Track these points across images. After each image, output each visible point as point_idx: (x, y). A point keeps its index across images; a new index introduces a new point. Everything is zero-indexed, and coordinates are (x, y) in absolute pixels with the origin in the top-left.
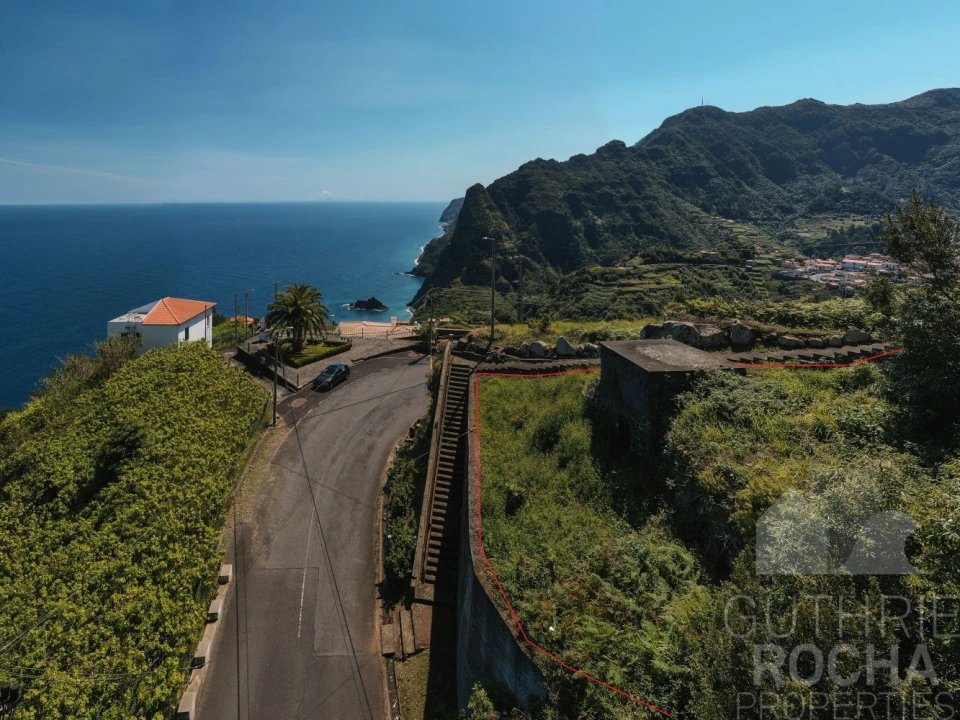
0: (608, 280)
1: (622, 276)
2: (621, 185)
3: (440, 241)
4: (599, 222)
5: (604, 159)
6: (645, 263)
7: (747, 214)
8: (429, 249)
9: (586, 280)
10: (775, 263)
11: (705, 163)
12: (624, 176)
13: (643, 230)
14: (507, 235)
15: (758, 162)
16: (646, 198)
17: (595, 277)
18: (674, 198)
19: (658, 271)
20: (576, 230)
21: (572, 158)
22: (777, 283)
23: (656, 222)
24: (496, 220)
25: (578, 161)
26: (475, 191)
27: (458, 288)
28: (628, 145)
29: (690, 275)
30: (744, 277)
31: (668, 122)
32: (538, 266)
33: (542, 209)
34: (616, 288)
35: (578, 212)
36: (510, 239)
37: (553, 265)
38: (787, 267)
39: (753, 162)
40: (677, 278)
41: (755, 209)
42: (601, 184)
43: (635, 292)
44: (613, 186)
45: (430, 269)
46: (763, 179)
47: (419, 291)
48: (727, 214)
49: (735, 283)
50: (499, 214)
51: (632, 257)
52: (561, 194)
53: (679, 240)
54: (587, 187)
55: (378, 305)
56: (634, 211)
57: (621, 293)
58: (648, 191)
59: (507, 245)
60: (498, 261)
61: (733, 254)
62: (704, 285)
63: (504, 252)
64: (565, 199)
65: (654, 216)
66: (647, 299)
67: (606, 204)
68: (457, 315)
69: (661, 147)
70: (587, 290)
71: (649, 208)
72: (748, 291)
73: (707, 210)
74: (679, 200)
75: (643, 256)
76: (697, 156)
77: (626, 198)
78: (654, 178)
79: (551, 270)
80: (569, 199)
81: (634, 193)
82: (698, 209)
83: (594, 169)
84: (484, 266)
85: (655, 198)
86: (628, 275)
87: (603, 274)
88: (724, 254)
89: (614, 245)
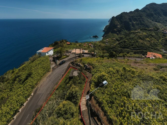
0: (134, 33)
1: (136, 33)
2: (138, 16)
3: (108, 26)
4: (134, 23)
5: (135, 12)
6: (141, 30)
7: (160, 21)
8: (106, 27)
9: (131, 33)
10: (163, 31)
11: (153, 13)
12: (139, 15)
13: (141, 24)
14: (118, 25)
15: (162, 12)
16: (142, 19)
17: (132, 33)
18: (147, 19)
19: (142, 32)
20: (130, 24)
21: (130, 12)
22: (163, 34)
23: (144, 23)
24: (117, 23)
25: (131, 12)
26: (113, 17)
27: (110, 34)
28: (139, 10)
29: (148, 32)
30: (157, 33)
31: (147, 5)
32: (124, 30)
33: (125, 20)
34: (135, 35)
35: (131, 21)
36: (119, 26)
37: (126, 30)
38: (165, 31)
39: (161, 13)
40: (146, 33)
41: (161, 21)
42: (134, 16)
43: (138, 35)
44: (137, 17)
45: (106, 31)
46: (163, 15)
47: (104, 34)
48: (156, 22)
49: (156, 34)
50: (117, 21)
51: (138, 29)
52: (128, 18)
53: (148, 26)
54: (132, 17)
55: (97, 37)
56: (140, 21)
57: (136, 36)
58: (143, 18)
59: (119, 27)
60: (117, 29)
61: (156, 29)
62: (150, 34)
63: (118, 28)
64: (128, 19)
65: (144, 22)
66: (140, 37)
67: (135, 20)
68: (109, 39)
69: (145, 10)
70: (131, 35)
71: (143, 20)
72: (158, 35)
73: (153, 21)
74: (148, 19)
75: (140, 29)
76: (151, 12)
77: (139, 19)
78: (144, 15)
79: (126, 31)
80: (129, 19)
81: (140, 18)
82: (151, 21)
83: (133, 14)
84: (115, 30)
85: (144, 19)
86: (137, 32)
87: (133, 32)
88: (154, 29)
89: (137, 27)
